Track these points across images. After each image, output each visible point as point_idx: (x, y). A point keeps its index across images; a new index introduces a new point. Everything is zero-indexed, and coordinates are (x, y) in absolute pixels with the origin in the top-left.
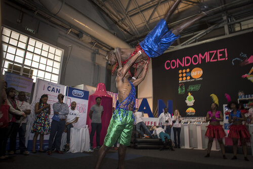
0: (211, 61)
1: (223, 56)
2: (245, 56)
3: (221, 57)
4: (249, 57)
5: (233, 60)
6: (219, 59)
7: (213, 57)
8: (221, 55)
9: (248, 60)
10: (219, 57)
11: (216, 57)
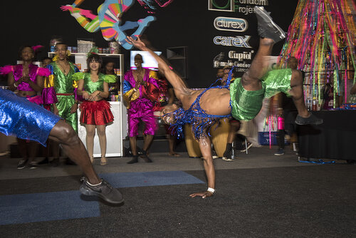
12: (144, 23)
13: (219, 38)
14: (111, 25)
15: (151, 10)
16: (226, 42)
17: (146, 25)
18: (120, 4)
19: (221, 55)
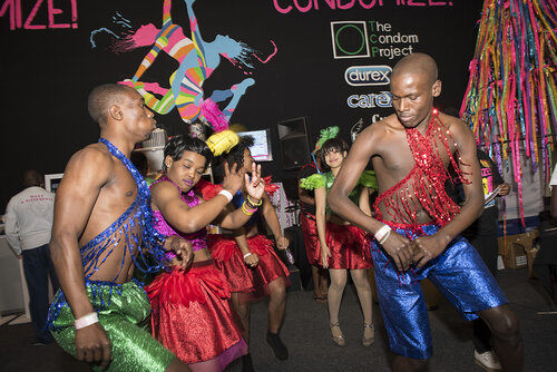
0: (27, 26)
1: (65, 18)
2: (126, 23)
3: (58, 19)
4: (135, 28)
5: (94, 32)
6: (52, 25)
7: (33, 14)
8: (60, 11)
9: (135, 38)
10: (51, 19)
11: (42, 17)
12: (239, 90)
13: (356, 97)
14: (192, 100)
15: (248, 70)
16: (365, 102)
17: (243, 93)
18: (202, 68)
19: (361, 122)
